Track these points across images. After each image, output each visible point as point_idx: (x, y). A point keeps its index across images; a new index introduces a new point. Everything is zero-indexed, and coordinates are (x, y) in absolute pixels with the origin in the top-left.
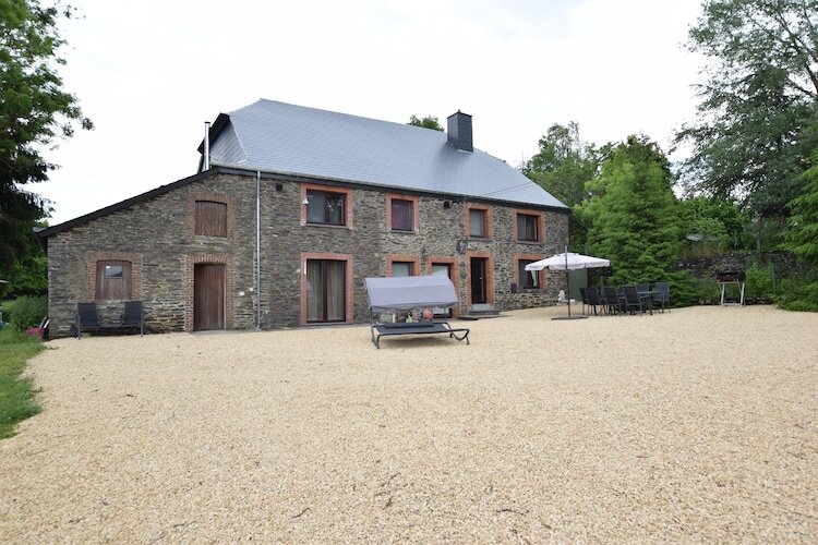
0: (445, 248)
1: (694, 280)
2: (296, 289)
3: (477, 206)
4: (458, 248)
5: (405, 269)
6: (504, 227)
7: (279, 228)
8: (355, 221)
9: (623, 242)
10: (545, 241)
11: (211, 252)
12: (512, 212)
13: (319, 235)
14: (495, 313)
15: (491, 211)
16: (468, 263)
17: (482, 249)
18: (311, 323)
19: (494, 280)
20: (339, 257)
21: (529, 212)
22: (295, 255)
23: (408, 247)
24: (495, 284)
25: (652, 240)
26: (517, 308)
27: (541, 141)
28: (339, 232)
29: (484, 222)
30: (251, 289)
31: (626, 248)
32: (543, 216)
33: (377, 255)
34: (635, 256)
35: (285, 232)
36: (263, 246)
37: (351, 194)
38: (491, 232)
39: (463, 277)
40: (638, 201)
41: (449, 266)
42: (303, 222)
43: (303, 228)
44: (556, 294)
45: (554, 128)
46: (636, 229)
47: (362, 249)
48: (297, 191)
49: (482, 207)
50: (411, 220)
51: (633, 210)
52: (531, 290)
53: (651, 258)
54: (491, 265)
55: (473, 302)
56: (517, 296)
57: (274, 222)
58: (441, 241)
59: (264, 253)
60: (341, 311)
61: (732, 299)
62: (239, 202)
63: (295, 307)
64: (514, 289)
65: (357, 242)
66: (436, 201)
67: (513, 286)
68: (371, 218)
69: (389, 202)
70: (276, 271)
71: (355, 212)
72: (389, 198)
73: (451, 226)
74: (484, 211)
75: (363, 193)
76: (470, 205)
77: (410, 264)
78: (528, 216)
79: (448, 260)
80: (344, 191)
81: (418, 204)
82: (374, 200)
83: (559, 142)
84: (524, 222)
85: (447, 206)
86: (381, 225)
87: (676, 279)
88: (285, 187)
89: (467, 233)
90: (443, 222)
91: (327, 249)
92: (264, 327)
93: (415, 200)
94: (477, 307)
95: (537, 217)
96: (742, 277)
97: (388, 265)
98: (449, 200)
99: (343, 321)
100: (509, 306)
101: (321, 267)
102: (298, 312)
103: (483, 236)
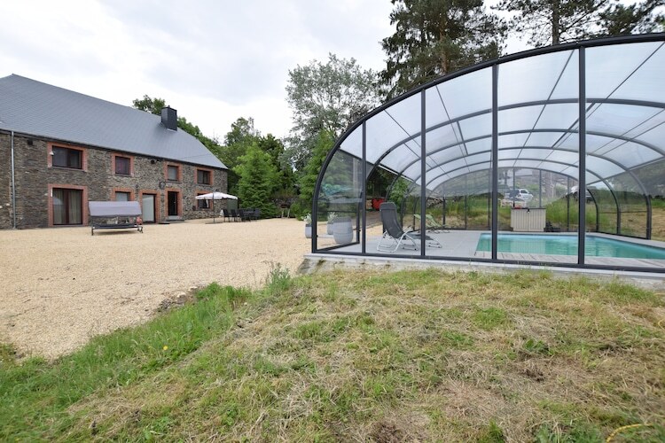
0: (152, 186)
1: (274, 207)
2: (45, 205)
3: (173, 164)
4: (160, 186)
5: (125, 196)
6: (190, 176)
7: (29, 168)
8: (89, 167)
9: (246, 188)
10: (213, 185)
12: (195, 169)
13: (63, 174)
14: (182, 221)
15: (181, 167)
16: (166, 194)
17: (175, 187)
18: (55, 225)
19: (182, 204)
20: (77, 187)
21: (205, 169)
22: (44, 185)
23: (126, 183)
24: (183, 205)
25: (259, 189)
26: (195, 218)
27: (233, 125)
28: (77, 173)
29: (177, 173)
30: (8, 205)
31: (247, 192)
32: (213, 172)
33: (105, 187)
34: (251, 195)
35: (36, 171)
36: (17, 178)
37: (86, 151)
38: (181, 178)
39: (163, 201)
40: (254, 170)
41: (155, 195)
42: (50, 165)
43: (49, 169)
44: (219, 212)
45: (239, 119)
46: (253, 183)
47: (94, 184)
48: (44, 146)
49: (176, 165)
50: (129, 169)
51: (252, 174)
52: (205, 209)
53: (257, 197)
54: (180, 196)
55: (169, 215)
56: (197, 212)
57: (26, 164)
58: (149, 181)
59: (18, 183)
60: (79, 217)
61: (285, 216)
63: (44, 216)
64: (194, 208)
65: (91, 179)
66: (146, 159)
67: (194, 207)
68: (101, 166)
69: (113, 159)
70: (28, 194)
71: (89, 162)
72: (113, 155)
73: (155, 174)
74: (177, 167)
75: (95, 151)
76: (168, 163)
77: (128, 193)
78: (204, 172)
79: (154, 192)
80: (81, 149)
81: (134, 160)
82: (103, 156)
83: (242, 127)
84: (202, 174)
85: (153, 162)
86: (108, 171)
87: (267, 207)
88: (35, 143)
89: (166, 178)
90: (150, 171)
91: (68, 182)
92: (19, 227)
93: (132, 158)
94: (171, 218)
95: (209, 172)
96: (289, 207)
97: (112, 194)
98: (154, 160)
99: (81, 224)
100: (191, 217)
101: (64, 193)
102: (46, 219)
103: (177, 180)
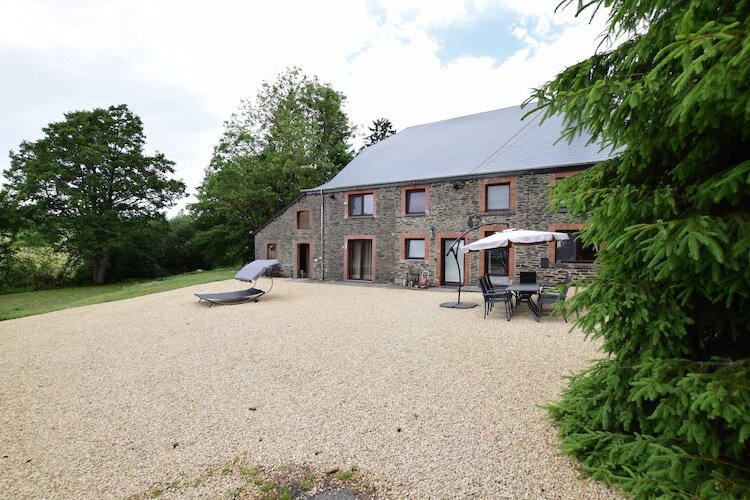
0: (455, 225)
2: (342, 258)
4: (470, 224)
7: (333, 221)
8: (378, 212)
11: (304, 238)
13: (355, 224)
15: (515, 183)
16: (481, 237)
17: (500, 223)
19: (516, 254)
20: (368, 237)
23: (419, 227)
28: (367, 220)
30: (320, 258)
33: (393, 234)
35: (337, 224)
41: (464, 240)
42: (346, 216)
43: (346, 220)
47: (382, 232)
48: (342, 197)
52: (575, 265)
56: (551, 272)
57: (331, 219)
58: (452, 219)
59: (326, 237)
62: (315, 209)
63: (342, 270)
64: (544, 263)
65: (379, 226)
66: (447, 185)
67: (544, 260)
68: (390, 208)
69: (403, 193)
70: (332, 247)
71: (378, 205)
72: (403, 190)
73: (463, 204)
74: (509, 184)
75: (384, 190)
76: (486, 181)
77: (423, 240)
80: (371, 191)
81: (429, 190)
82: (392, 194)
85: (456, 187)
86: (397, 212)
88: (336, 196)
89: (483, 209)
90: (454, 202)
92: (325, 279)
93: (427, 187)
97: (401, 242)
98: (458, 182)
102: (343, 273)
103: (508, 209)
